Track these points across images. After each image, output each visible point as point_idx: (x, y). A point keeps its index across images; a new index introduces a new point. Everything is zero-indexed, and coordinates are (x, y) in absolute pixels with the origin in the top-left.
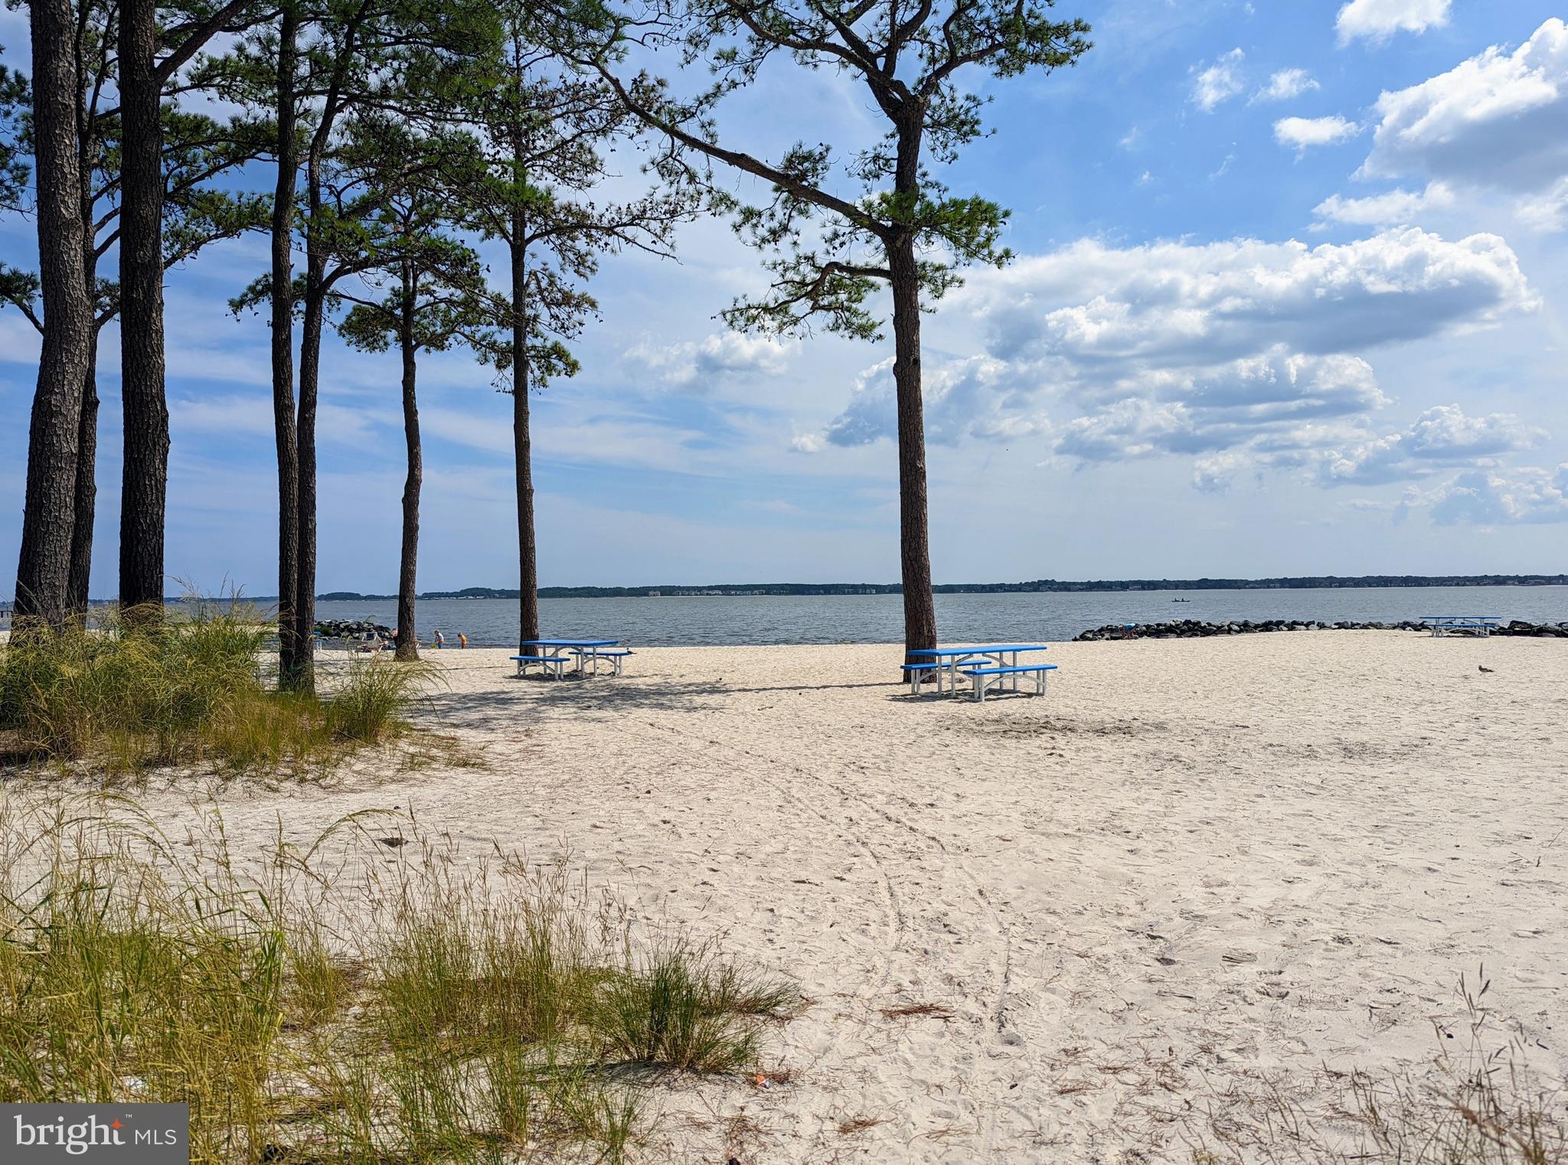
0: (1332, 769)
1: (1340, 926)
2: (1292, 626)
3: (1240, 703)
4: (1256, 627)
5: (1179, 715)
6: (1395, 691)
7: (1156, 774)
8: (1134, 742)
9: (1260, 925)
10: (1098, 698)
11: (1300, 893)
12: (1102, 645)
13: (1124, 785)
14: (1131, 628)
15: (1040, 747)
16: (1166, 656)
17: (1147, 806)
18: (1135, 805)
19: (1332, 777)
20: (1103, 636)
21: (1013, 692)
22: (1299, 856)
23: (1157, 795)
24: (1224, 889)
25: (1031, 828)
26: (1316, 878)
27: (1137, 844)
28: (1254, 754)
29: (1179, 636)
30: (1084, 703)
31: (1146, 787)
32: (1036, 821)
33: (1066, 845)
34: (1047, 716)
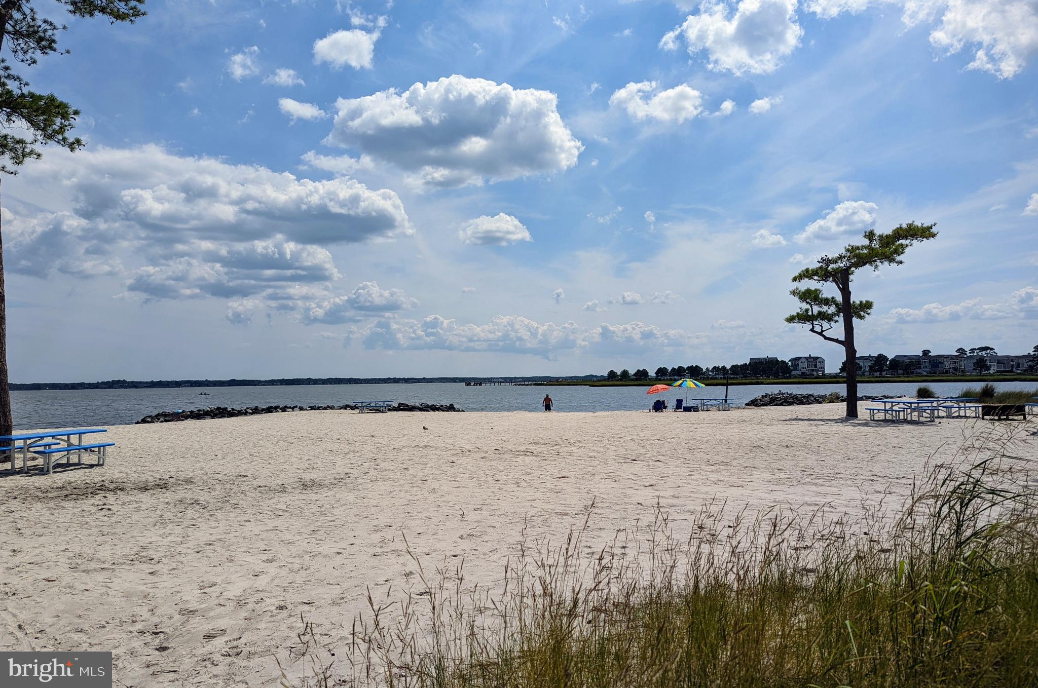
0: (294, 498)
1: (282, 598)
2: (284, 409)
3: (245, 461)
4: (263, 410)
5: (203, 472)
6: (335, 447)
7: (180, 515)
8: (168, 494)
9: (232, 609)
10: (146, 464)
11: (262, 581)
12: (156, 426)
13: (155, 525)
14: (178, 413)
15: (94, 505)
16: (200, 432)
17: (169, 539)
18: (160, 539)
19: (294, 503)
20: (159, 419)
21: (79, 465)
22: (265, 557)
23: (178, 530)
24: (212, 588)
25: (74, 568)
26: (273, 570)
27: (156, 568)
28: (248, 493)
29: (213, 418)
30: (134, 469)
31: (171, 525)
32: (79, 561)
33: (100, 577)
34: (103, 481)
